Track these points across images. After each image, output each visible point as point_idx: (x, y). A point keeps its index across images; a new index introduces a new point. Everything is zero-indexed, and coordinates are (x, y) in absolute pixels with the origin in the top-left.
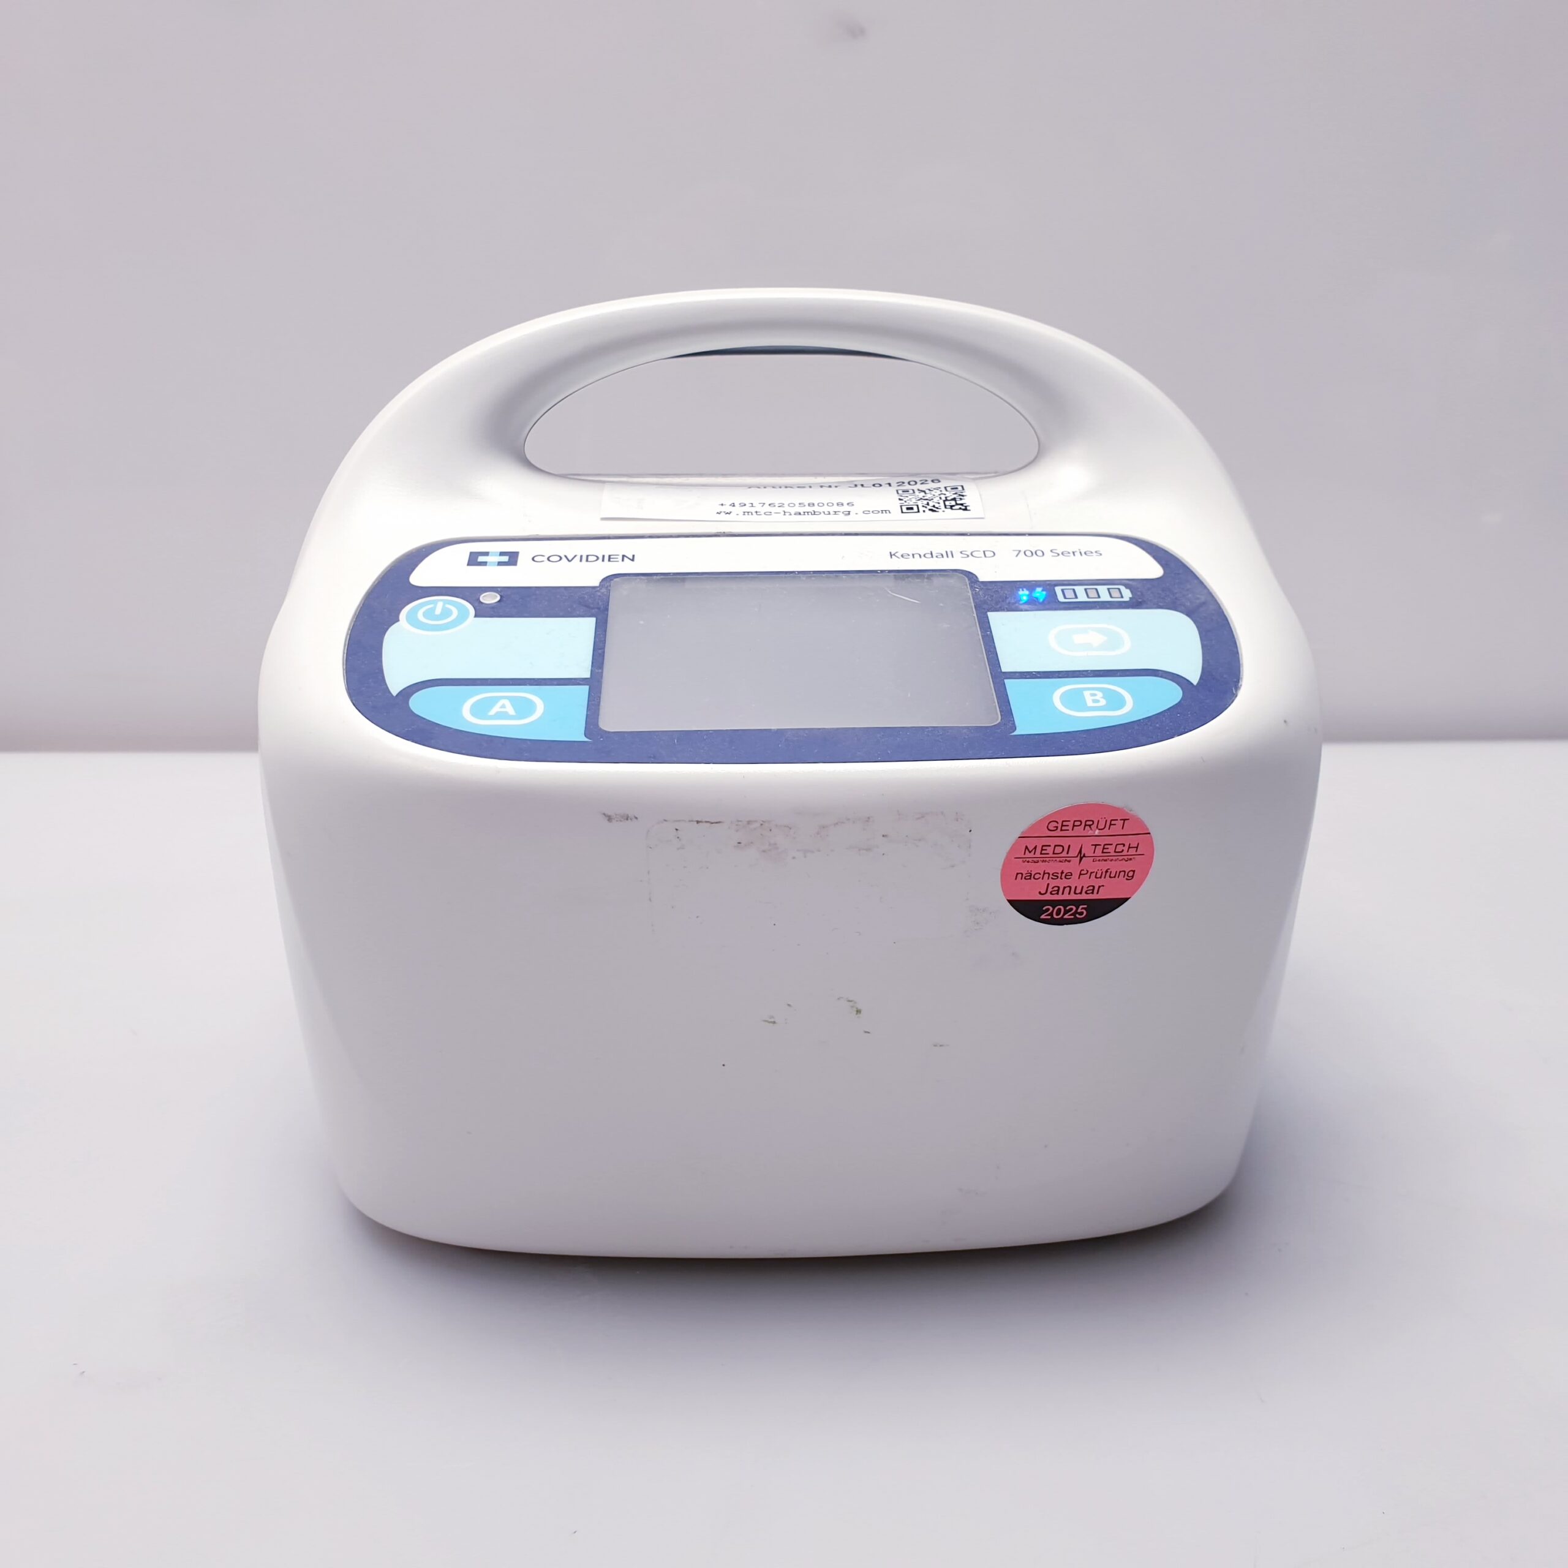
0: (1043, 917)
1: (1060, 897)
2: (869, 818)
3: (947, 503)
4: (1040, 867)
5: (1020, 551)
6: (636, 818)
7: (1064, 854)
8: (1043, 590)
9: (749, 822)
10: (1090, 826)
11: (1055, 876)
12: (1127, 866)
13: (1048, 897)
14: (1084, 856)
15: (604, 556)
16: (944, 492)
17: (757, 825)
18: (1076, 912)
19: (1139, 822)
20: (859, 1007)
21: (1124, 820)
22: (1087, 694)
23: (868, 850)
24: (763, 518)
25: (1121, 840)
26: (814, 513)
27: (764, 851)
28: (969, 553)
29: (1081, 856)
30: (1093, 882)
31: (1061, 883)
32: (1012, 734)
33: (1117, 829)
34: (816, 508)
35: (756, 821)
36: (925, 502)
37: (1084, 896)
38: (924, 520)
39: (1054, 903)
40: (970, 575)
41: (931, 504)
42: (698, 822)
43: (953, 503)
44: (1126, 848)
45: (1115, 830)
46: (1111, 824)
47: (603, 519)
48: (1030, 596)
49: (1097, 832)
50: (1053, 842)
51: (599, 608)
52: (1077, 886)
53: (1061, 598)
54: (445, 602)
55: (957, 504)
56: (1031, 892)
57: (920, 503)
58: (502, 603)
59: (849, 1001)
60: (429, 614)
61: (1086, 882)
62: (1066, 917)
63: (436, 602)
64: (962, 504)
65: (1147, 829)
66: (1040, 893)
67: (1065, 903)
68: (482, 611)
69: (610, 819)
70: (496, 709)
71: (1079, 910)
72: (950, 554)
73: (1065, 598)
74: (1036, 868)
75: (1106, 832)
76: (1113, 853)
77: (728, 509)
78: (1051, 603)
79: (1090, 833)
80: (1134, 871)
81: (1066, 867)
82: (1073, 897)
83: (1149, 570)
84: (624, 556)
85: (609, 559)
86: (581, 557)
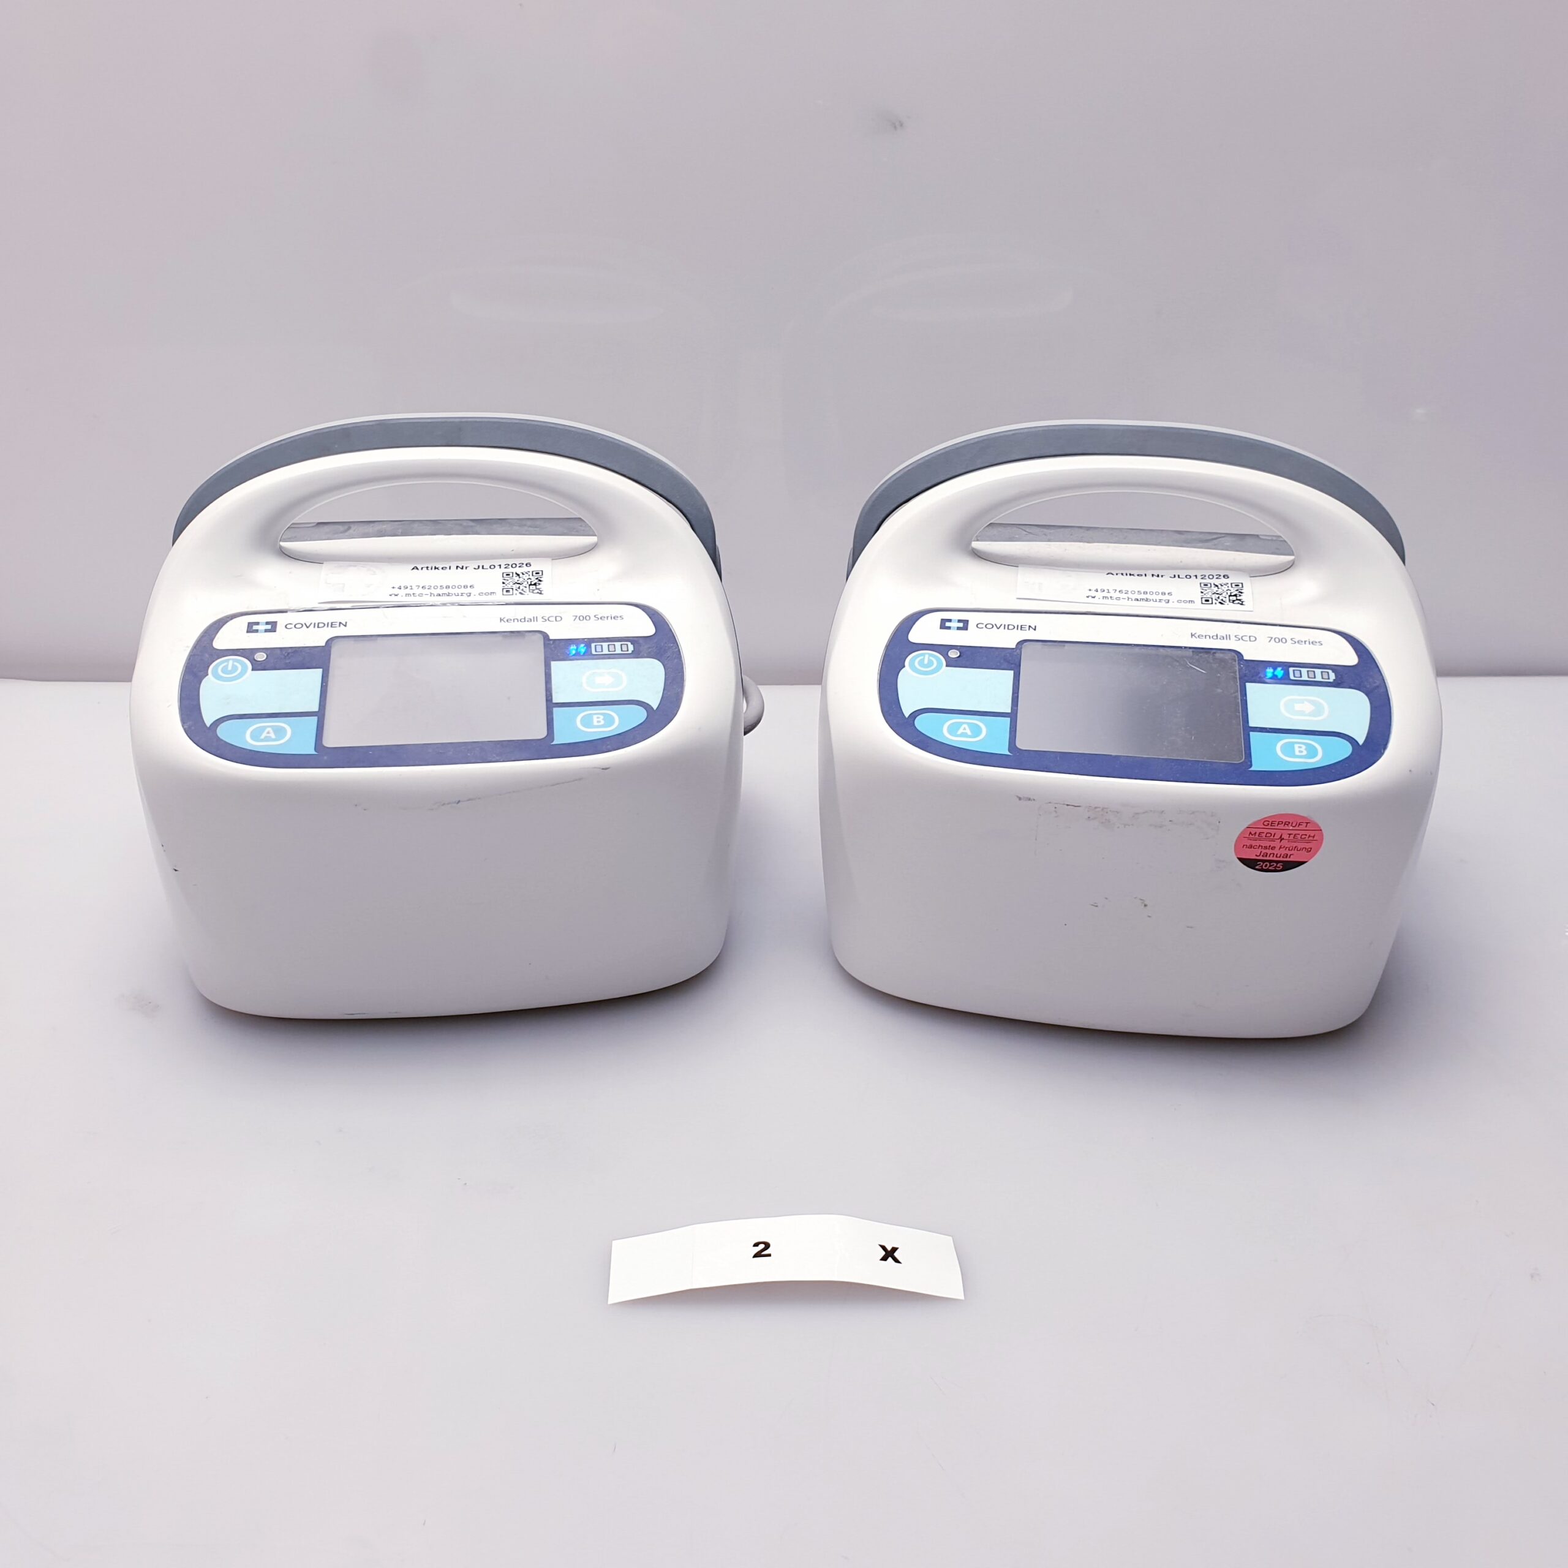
0: (1257, 867)
1: (1268, 858)
2: (1163, 811)
3: (1231, 598)
4: (1258, 843)
5: (1272, 638)
6: (1034, 800)
7: (1272, 837)
8: (1282, 670)
9: (1096, 808)
10: (1287, 825)
11: (1266, 848)
12: (1308, 846)
13: (1261, 858)
14: (1283, 839)
15: (1018, 626)
16: (1230, 588)
17: (1100, 809)
18: (1276, 867)
19: (1316, 825)
20: (1146, 903)
21: (1307, 823)
22: (1296, 746)
23: (1161, 827)
24: (1115, 602)
25: (1304, 832)
26: (1147, 600)
27: (1102, 823)
28: (1240, 637)
29: (1281, 839)
30: (1287, 852)
31: (1269, 851)
32: (1251, 769)
33: (1303, 827)
34: (1148, 596)
35: (1099, 808)
36: (1217, 596)
37: (1281, 859)
38: (1214, 610)
39: (1264, 861)
40: (1239, 654)
41: (1221, 598)
42: (1068, 805)
43: (1234, 598)
44: (1307, 837)
45: (1301, 827)
46: (1299, 825)
47: (1018, 598)
48: (1273, 673)
49: (1291, 828)
50: (1266, 831)
51: (1015, 664)
52: (1278, 853)
53: (1292, 677)
54: (930, 655)
55: (1237, 600)
56: (1251, 855)
57: (1214, 597)
58: (961, 658)
59: (1141, 900)
60: (921, 663)
61: (1283, 852)
62: (1270, 868)
63: (923, 655)
64: (1240, 600)
65: (1320, 827)
66: (1256, 855)
67: (1270, 861)
68: (950, 663)
69: (1020, 799)
70: (961, 731)
71: (1278, 866)
72: (1228, 637)
73: (1295, 676)
74: (1254, 843)
75: (1296, 828)
76: (1300, 839)
77: (1093, 593)
78: (1286, 680)
79: (1287, 828)
80: (1311, 848)
81: (1272, 844)
82: (1275, 859)
83: (1350, 658)
84: (1030, 626)
85: (1021, 628)
86: (1005, 625)
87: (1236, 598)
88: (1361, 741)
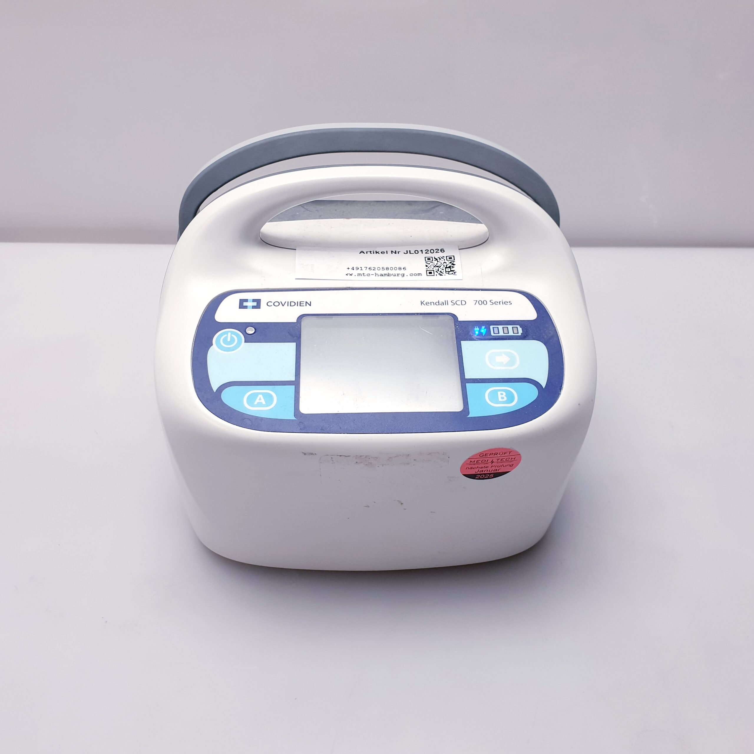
0: (476, 478)
1: (483, 472)
2: (409, 455)
3: (447, 269)
4: (476, 466)
5: (477, 301)
6: (316, 454)
7: (486, 462)
8: (485, 328)
9: (361, 456)
10: (496, 454)
11: (482, 468)
12: (510, 464)
13: (479, 473)
14: (494, 462)
15: (298, 302)
16: (446, 261)
17: (364, 457)
18: (489, 476)
19: (517, 452)
20: (402, 502)
21: (510, 452)
22: (499, 393)
23: (408, 464)
24: (366, 278)
25: (508, 457)
26: (389, 275)
27: (366, 465)
28: (454, 302)
29: (492, 462)
30: (497, 468)
31: (484, 469)
32: (468, 417)
33: (508, 454)
34: (390, 272)
35: (363, 456)
36: (437, 268)
37: (493, 472)
38: (436, 281)
39: (480, 474)
40: (455, 317)
41: (440, 270)
42: (340, 456)
43: (449, 270)
44: (510, 459)
45: (506, 455)
46: (505, 453)
47: (296, 279)
48: (479, 331)
49: (499, 456)
50: (481, 459)
51: (297, 337)
52: (491, 469)
53: (492, 334)
54: (232, 333)
55: (451, 271)
56: (472, 472)
58: (256, 333)
59: (399, 501)
60: (225, 340)
61: (493, 468)
62: (485, 477)
63: (226, 333)
64: (453, 271)
65: (519, 453)
66: (475, 472)
67: (485, 474)
68: (249, 339)
69: (305, 454)
70: (257, 401)
71: (491, 475)
72: (446, 303)
73: (494, 333)
74: (473, 466)
75: (503, 455)
76: (505, 461)
77: (351, 272)
78: (488, 337)
79: (496, 456)
80: (513, 465)
81: (486, 465)
82: (488, 472)
83: (531, 314)
84: (306, 302)
85: (300, 304)
86: (288, 302)
87: (450, 269)
88: (544, 384)
